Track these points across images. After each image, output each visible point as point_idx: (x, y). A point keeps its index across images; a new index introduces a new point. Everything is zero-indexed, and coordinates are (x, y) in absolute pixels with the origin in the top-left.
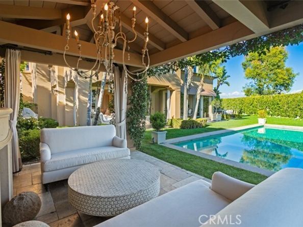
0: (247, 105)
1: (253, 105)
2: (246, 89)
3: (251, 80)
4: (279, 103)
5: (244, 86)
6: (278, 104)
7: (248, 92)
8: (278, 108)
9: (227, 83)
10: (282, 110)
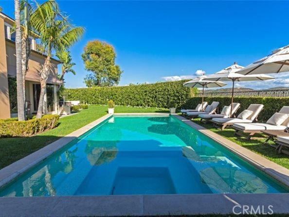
0: (90, 96)
1: (95, 95)
2: (87, 80)
3: (91, 72)
4: (116, 93)
5: (85, 77)
6: (115, 95)
7: (89, 84)
8: (116, 98)
9: (73, 72)
10: (118, 99)
